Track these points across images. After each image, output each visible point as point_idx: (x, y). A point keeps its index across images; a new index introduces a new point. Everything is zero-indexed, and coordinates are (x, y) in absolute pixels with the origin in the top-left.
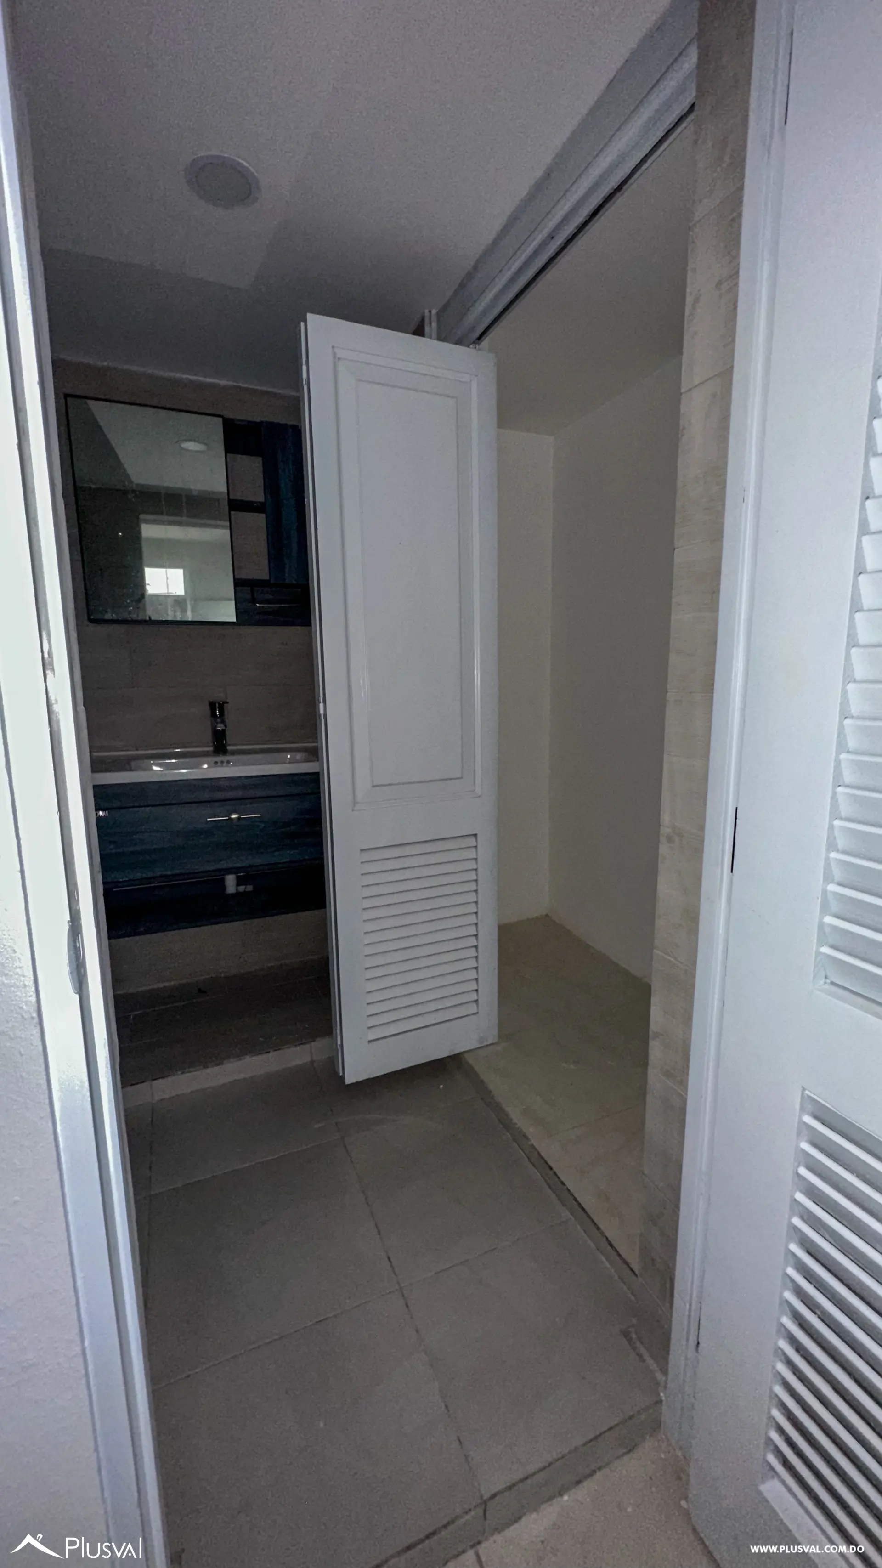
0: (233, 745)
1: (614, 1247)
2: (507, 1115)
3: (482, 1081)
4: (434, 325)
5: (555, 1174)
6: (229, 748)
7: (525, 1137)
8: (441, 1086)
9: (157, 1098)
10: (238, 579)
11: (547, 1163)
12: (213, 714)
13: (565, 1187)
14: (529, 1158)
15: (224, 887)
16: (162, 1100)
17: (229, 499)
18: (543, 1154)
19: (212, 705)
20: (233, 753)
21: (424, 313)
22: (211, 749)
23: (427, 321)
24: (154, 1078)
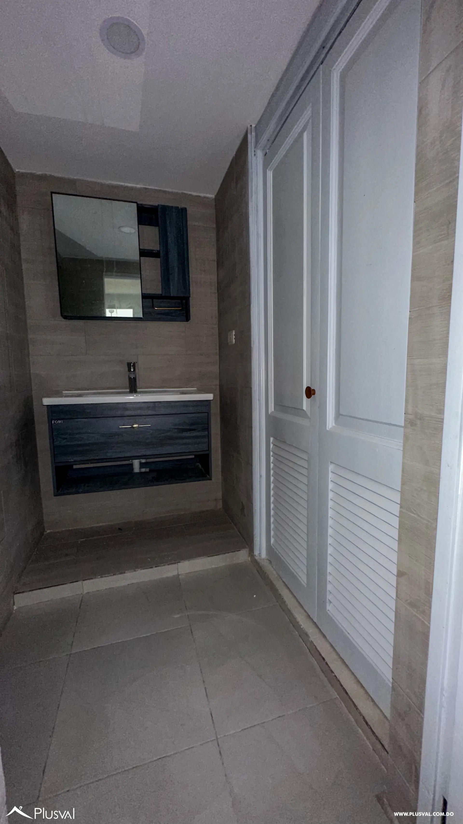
0: (141, 388)
1: (369, 725)
2: (295, 619)
3: (280, 594)
4: (253, 134)
5: (327, 664)
6: (138, 390)
7: (307, 635)
8: (255, 596)
9: (85, 591)
10: (144, 294)
11: (320, 655)
12: (129, 370)
13: (333, 674)
14: (309, 650)
15: (132, 469)
16: (88, 593)
17: (140, 249)
18: (319, 649)
19: (129, 365)
20: (140, 392)
21: (248, 127)
22: (128, 390)
23: (249, 132)
24: (84, 579)
